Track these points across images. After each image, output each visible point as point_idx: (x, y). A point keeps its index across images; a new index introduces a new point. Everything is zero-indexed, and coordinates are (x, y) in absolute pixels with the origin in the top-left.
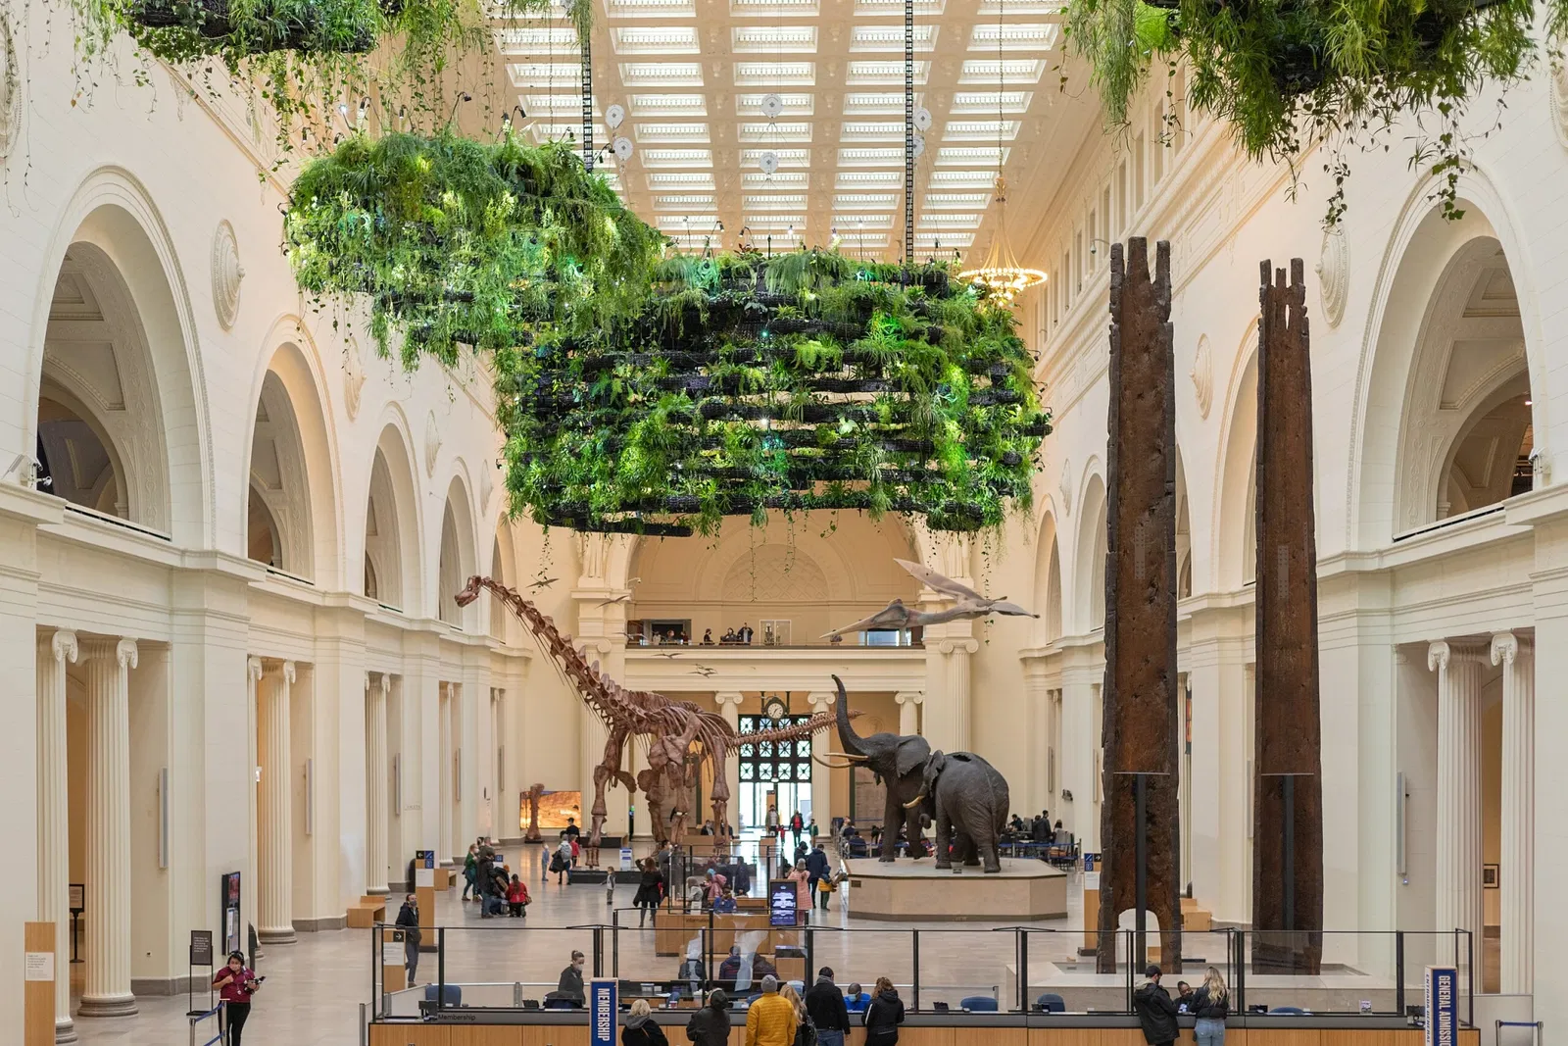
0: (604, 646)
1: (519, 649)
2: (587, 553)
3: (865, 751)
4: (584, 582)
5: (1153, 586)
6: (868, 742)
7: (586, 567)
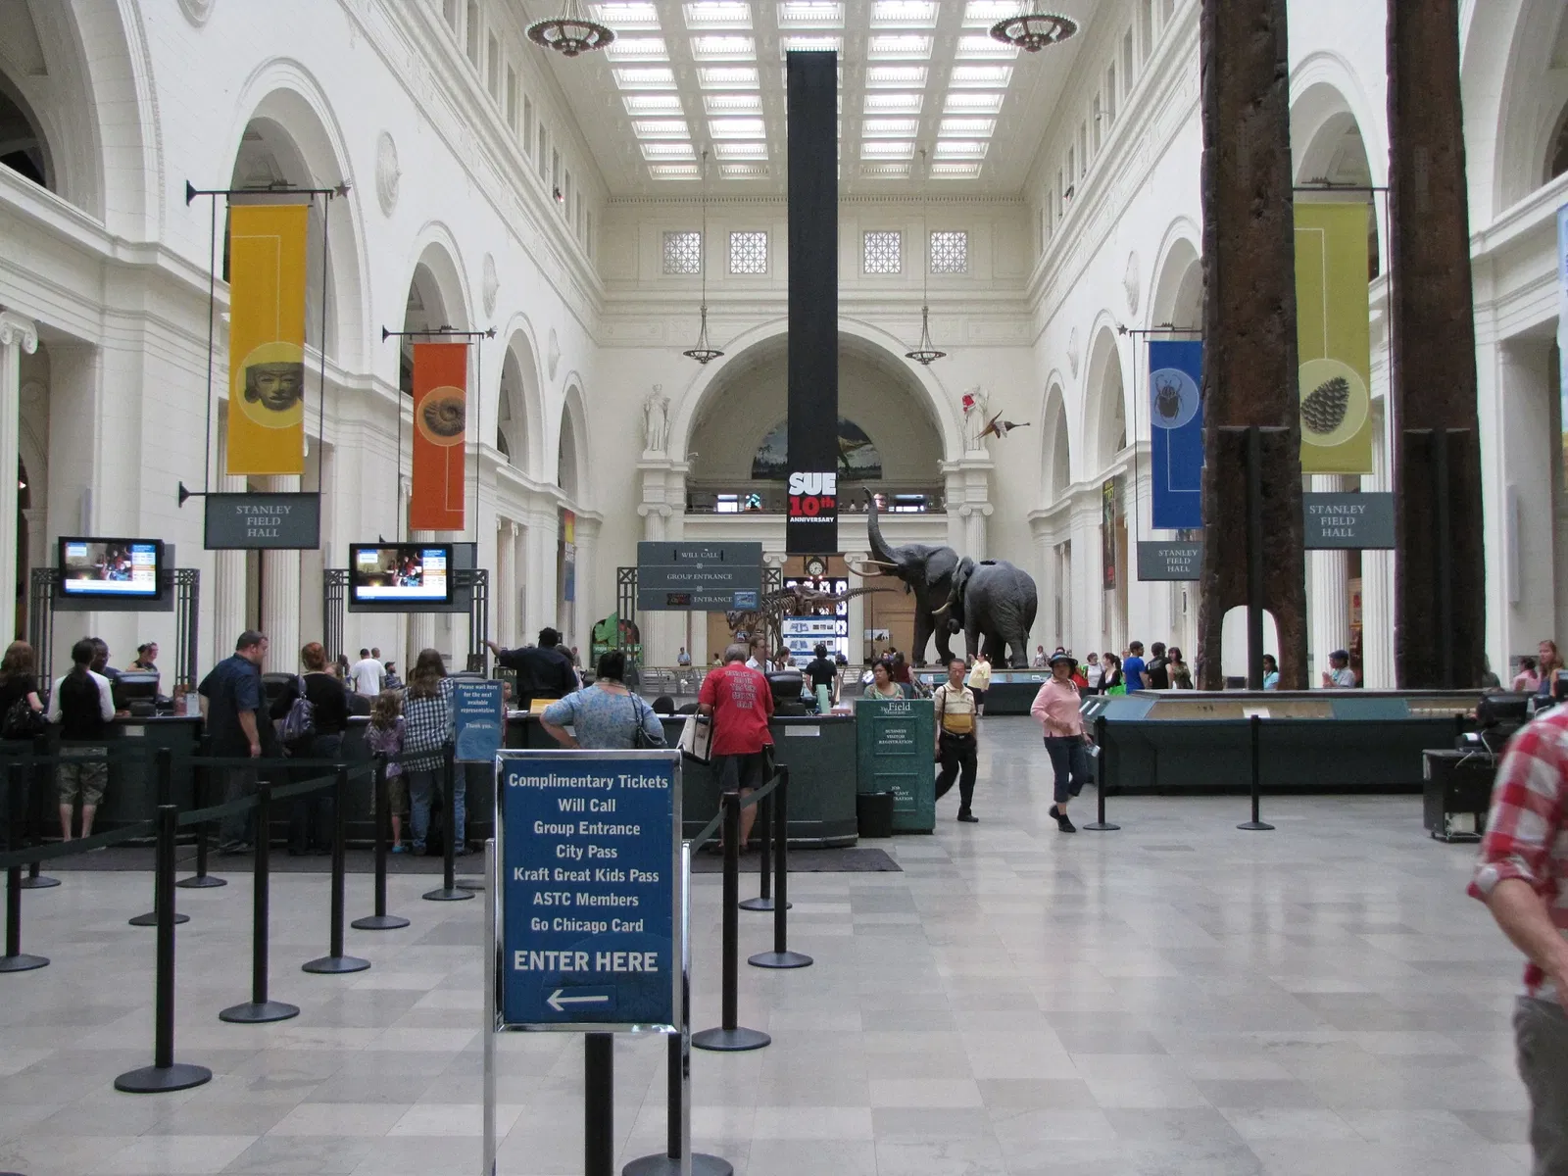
0: (665, 511)
1: (589, 512)
2: (651, 429)
3: (895, 560)
4: (647, 455)
5: (1260, 195)
6: (899, 552)
7: (650, 442)
